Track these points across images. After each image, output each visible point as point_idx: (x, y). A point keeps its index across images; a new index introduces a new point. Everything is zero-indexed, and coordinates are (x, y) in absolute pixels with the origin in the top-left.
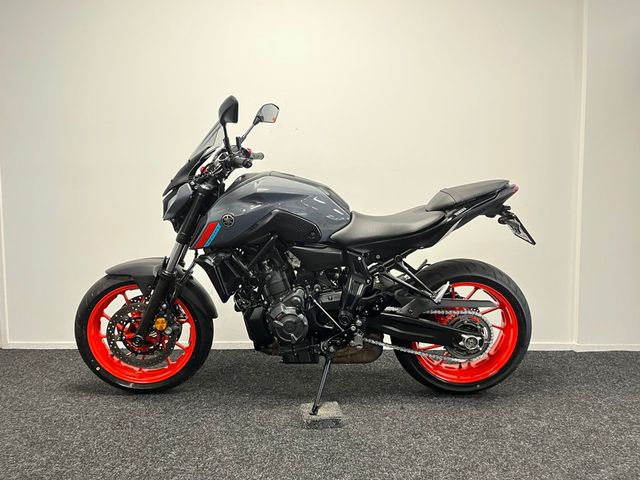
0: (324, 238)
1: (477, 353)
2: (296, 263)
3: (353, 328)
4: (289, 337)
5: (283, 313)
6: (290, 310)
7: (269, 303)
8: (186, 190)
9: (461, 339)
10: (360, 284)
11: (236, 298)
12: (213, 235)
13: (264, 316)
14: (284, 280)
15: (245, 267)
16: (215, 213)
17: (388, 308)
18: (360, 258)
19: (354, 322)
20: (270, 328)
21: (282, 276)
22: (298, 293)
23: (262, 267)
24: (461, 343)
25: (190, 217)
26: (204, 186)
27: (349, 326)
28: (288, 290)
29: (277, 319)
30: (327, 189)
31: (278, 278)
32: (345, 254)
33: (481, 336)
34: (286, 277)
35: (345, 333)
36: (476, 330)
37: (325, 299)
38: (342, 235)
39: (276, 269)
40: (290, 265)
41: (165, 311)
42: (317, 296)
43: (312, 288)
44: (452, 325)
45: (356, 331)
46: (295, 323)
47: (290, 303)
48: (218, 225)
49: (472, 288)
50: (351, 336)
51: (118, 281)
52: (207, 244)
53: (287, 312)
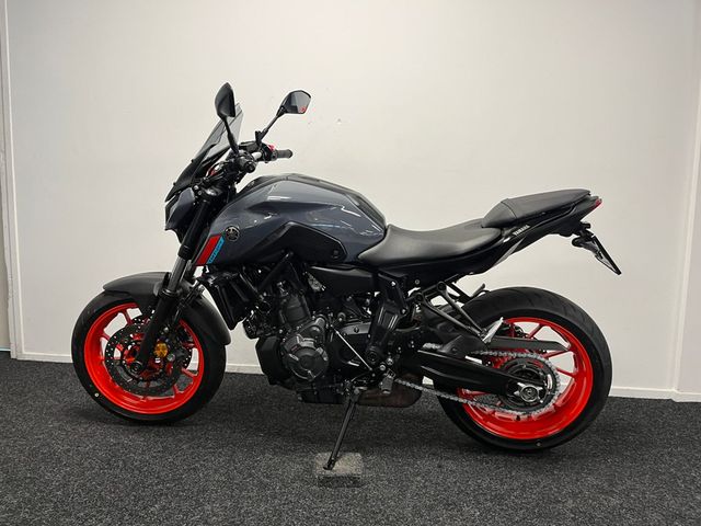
0: (350, 257)
1: (537, 405)
2: (316, 286)
3: (383, 367)
4: (306, 374)
5: (298, 345)
6: (308, 343)
7: (285, 332)
8: (189, 195)
9: (518, 388)
10: (394, 314)
11: (245, 325)
12: (216, 252)
13: (279, 347)
14: (303, 306)
15: (255, 289)
16: (220, 225)
17: (428, 345)
18: (394, 284)
19: (385, 360)
20: (284, 362)
21: (301, 300)
22: (318, 323)
23: (276, 290)
24: (517, 393)
25: (193, 227)
26: (209, 192)
27: (379, 365)
28: (307, 318)
29: (291, 352)
30: (358, 198)
31: (295, 302)
32: (375, 276)
33: (543, 386)
34: (305, 302)
35: (372, 372)
36: (538, 377)
37: (350, 330)
38: (371, 254)
39: (292, 292)
40: (309, 287)
41: (167, 335)
42: (341, 326)
43: (336, 317)
44: (508, 368)
45: (385, 371)
46: (313, 358)
47: (307, 334)
48: (222, 240)
49: (537, 325)
50: (380, 376)
51: (116, 299)
52: (211, 261)
53: (304, 344)
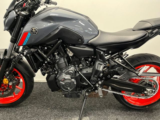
0: (85, 42)
2: (71, 54)
3: (97, 85)
4: (67, 89)
5: (64, 78)
6: (68, 77)
7: (58, 72)
8: (13, 14)
9: (146, 90)
10: (101, 65)
11: (42, 70)
12: (27, 39)
13: (56, 79)
14: (65, 62)
15: (45, 56)
16: (28, 27)
18: (102, 53)
19: (98, 82)
20: (58, 85)
21: (64, 60)
22: (72, 69)
23: (54, 56)
24: (146, 92)
25: (16, 29)
26: (23, 13)
27: (95, 84)
28: (67, 67)
29: (61, 81)
30: (87, 17)
31: (62, 61)
32: (95, 50)
34: (66, 61)
35: (93, 87)
36: (152, 86)
37: (84, 71)
38: (94, 41)
39: (61, 57)
40: (68, 55)
41: (8, 75)
42: (81, 70)
43: (79, 67)
44: (141, 83)
45: (98, 87)
46: (70, 83)
47: (68, 73)
48: (29, 34)
50: (96, 88)
53: (66, 78)
